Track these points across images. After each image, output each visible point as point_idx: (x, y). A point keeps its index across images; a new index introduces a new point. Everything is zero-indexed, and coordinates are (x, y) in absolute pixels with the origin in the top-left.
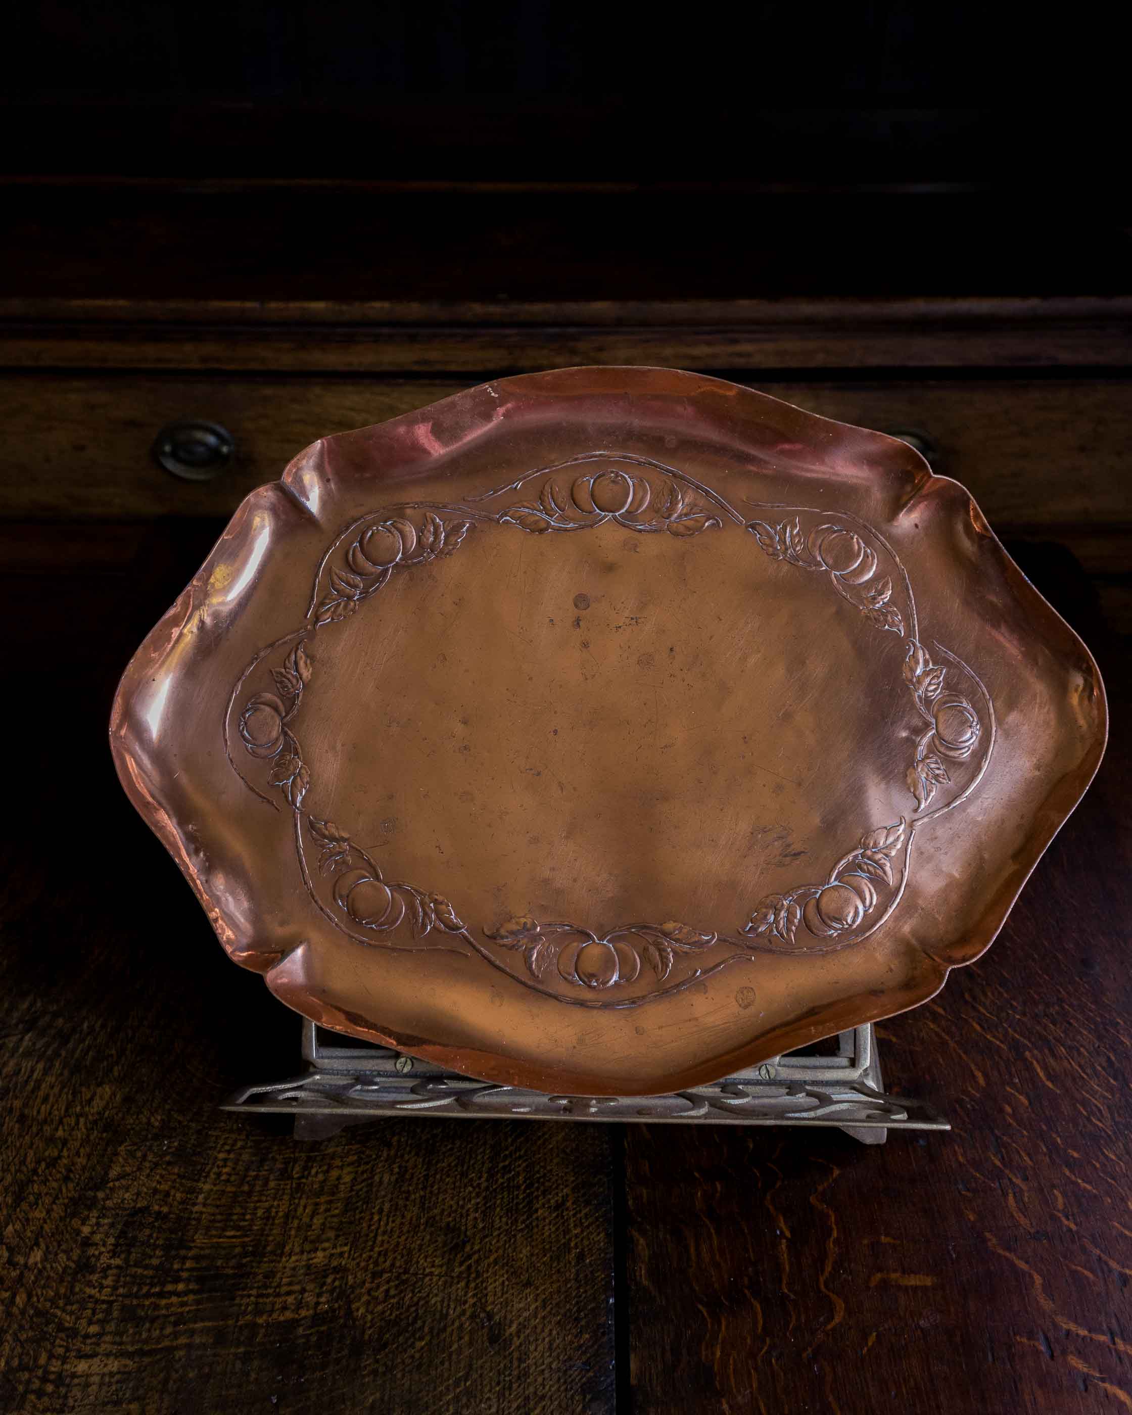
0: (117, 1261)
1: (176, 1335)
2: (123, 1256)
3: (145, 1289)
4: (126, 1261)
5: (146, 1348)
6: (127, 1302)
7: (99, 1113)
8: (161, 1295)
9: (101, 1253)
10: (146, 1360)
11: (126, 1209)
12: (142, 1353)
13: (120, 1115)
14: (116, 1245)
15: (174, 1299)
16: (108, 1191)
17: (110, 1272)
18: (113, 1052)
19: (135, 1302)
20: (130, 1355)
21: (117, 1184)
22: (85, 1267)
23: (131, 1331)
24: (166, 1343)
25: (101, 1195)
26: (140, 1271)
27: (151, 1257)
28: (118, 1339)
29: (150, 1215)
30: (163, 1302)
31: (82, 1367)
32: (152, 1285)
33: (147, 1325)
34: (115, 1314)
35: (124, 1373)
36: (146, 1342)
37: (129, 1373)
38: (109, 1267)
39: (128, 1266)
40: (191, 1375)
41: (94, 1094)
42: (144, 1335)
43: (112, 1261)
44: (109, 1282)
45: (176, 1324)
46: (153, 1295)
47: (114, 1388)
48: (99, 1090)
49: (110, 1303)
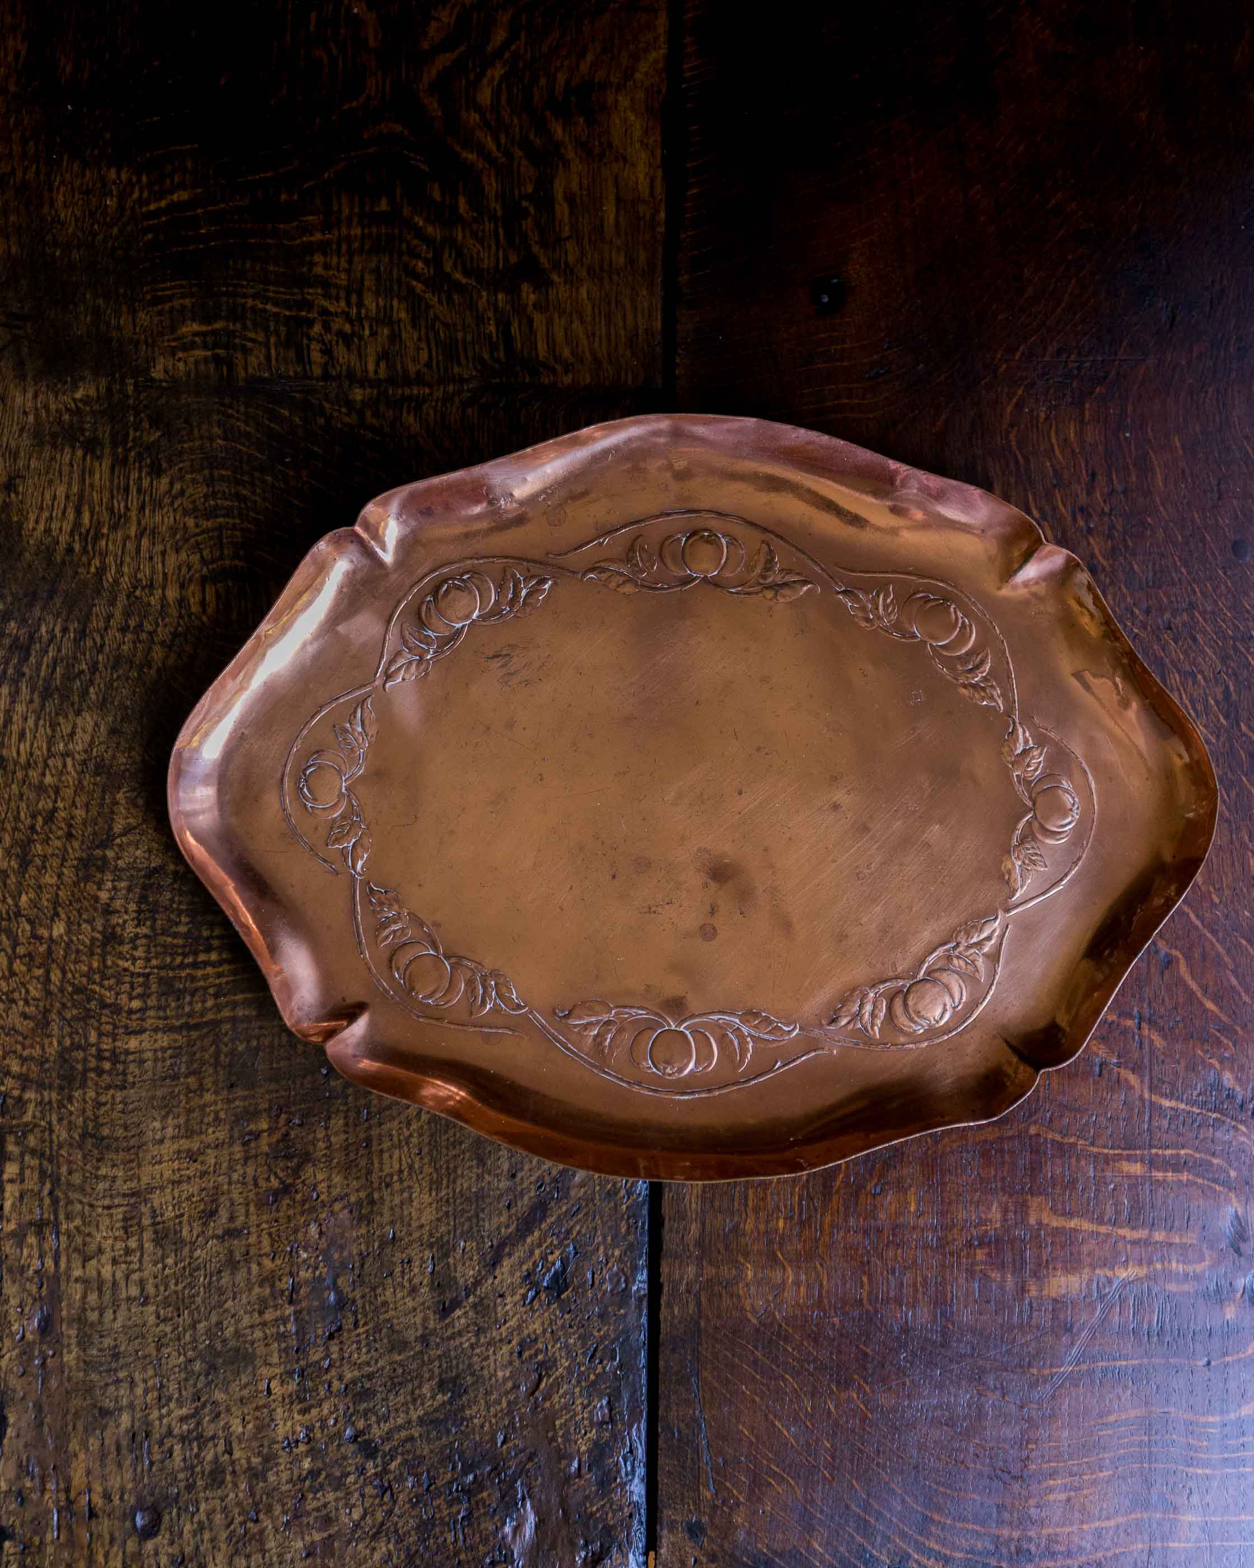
0: (144, 930)
1: (218, 1007)
2: (148, 923)
3: (179, 960)
4: (153, 928)
5: (191, 1021)
6: (163, 973)
7: (86, 752)
8: (195, 965)
9: (125, 922)
10: (194, 1034)
11: (140, 870)
12: (188, 1027)
13: (110, 753)
14: (139, 912)
15: (209, 970)
16: (116, 849)
17: (138, 942)
18: (84, 667)
19: (171, 974)
20: (178, 1029)
21: (124, 839)
22: (111, 938)
23: (173, 1005)
24: (210, 1016)
25: (110, 854)
26: (169, 939)
27: (177, 924)
28: (162, 1014)
29: (167, 875)
30: (199, 973)
31: (133, 1043)
32: (185, 955)
33: (188, 999)
34: (154, 987)
35: (175, 1048)
36: (190, 1015)
37: (180, 1047)
38: (137, 936)
39: (156, 935)
40: (240, 1048)
41: (75, 726)
42: (187, 1009)
43: (138, 930)
44: (139, 953)
45: (216, 996)
46: (188, 965)
47: (168, 1062)
48: (79, 721)
49: (147, 976)
